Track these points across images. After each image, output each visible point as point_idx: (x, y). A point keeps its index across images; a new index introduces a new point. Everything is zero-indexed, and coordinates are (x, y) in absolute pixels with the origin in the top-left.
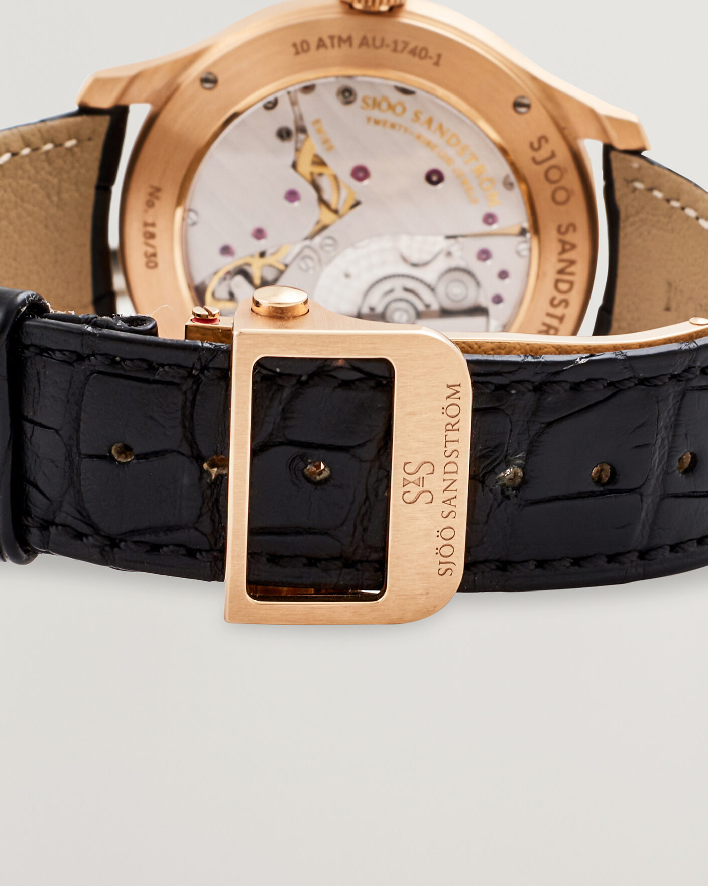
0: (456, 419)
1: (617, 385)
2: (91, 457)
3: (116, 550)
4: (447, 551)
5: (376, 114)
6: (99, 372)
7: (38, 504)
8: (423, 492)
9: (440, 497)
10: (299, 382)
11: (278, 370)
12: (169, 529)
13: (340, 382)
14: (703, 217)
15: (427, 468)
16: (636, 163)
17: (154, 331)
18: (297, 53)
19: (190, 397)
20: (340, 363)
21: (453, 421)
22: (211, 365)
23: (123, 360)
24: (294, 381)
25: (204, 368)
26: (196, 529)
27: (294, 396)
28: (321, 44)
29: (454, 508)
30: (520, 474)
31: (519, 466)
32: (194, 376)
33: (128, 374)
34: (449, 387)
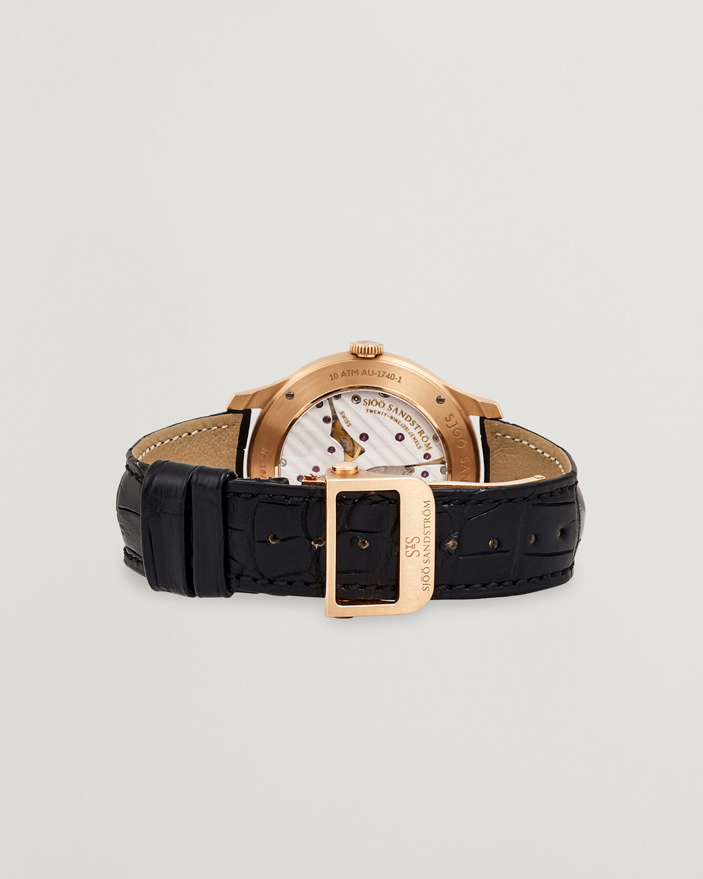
0: (428, 517)
1: (499, 502)
2: (259, 542)
3: (272, 585)
4: (426, 579)
5: (371, 407)
6: (262, 502)
7: (235, 567)
8: (414, 551)
9: (422, 553)
10: (354, 502)
11: (344, 497)
12: (296, 574)
13: (373, 502)
14: (531, 444)
15: (416, 540)
16: (497, 423)
17: (287, 482)
18: (332, 379)
19: (305, 511)
20: (373, 493)
21: (427, 518)
22: (314, 496)
23: (273, 495)
24: (351, 502)
25: (311, 498)
26: (309, 573)
27: (352, 508)
28: (343, 374)
29: (429, 559)
30: (456, 544)
31: (456, 539)
32: (306, 501)
33: (276, 502)
34: (425, 502)
